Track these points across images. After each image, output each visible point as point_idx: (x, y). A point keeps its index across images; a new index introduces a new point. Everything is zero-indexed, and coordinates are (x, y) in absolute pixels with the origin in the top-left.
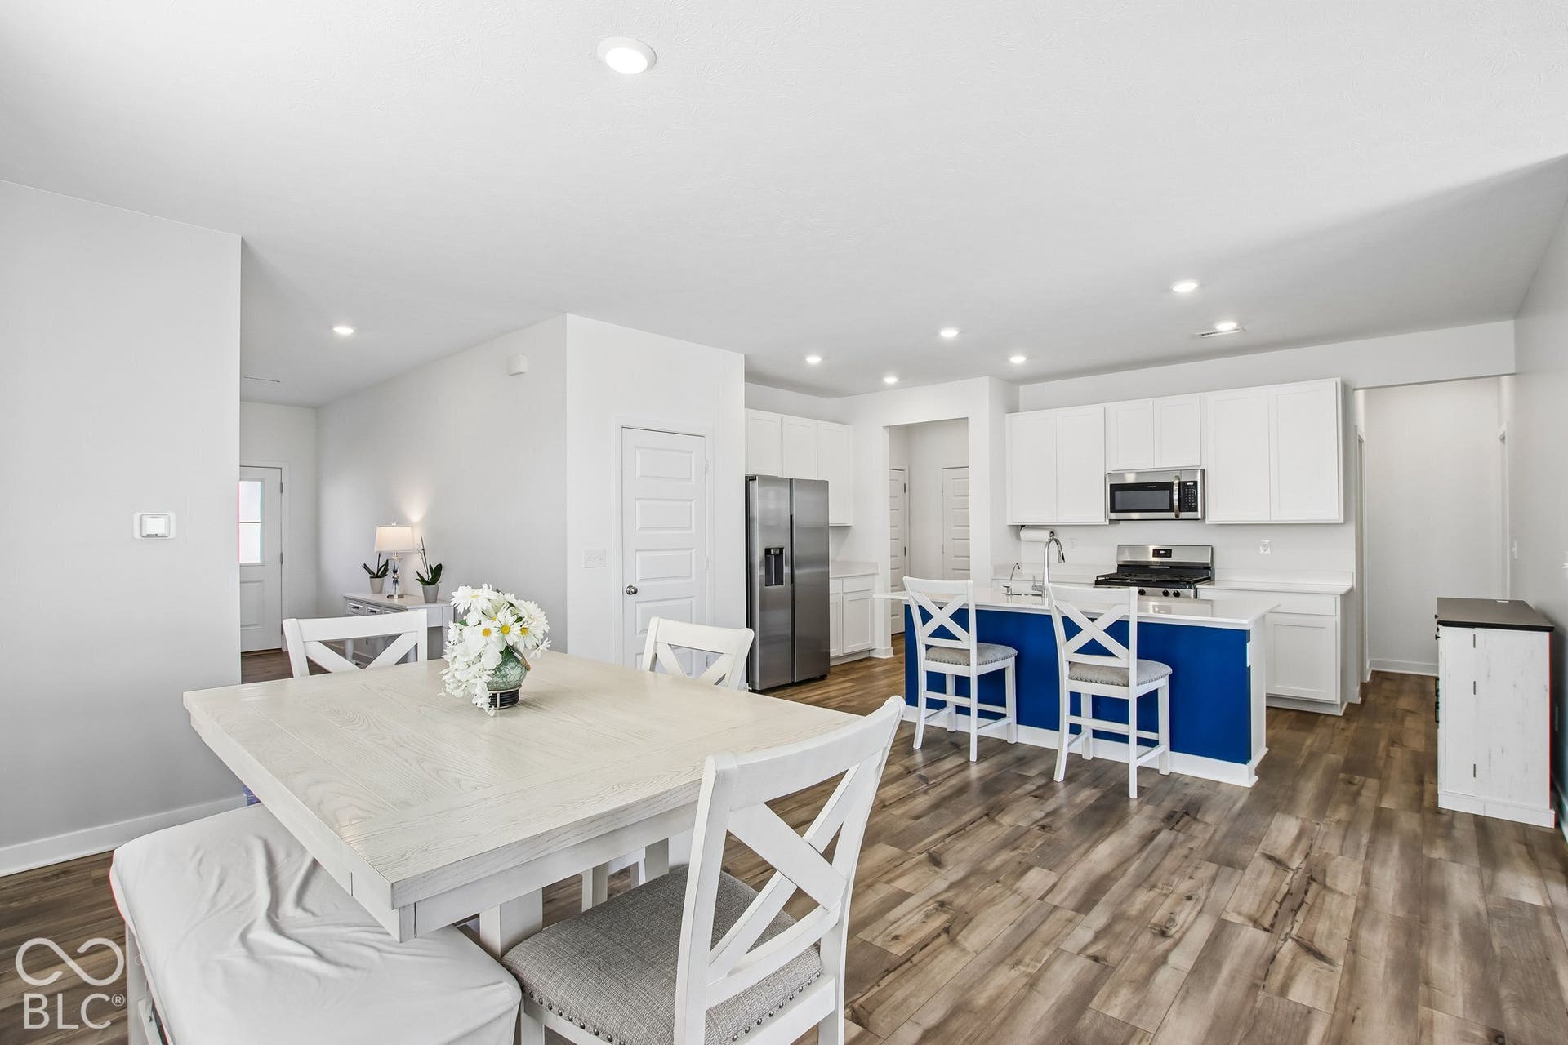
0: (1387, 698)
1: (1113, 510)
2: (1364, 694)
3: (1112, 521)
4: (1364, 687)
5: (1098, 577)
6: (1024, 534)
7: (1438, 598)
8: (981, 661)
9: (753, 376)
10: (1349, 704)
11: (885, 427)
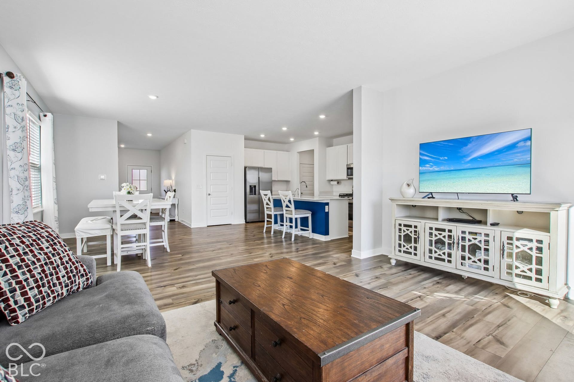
1: (348, 175)
3: (348, 178)
5: (340, 194)
6: (332, 183)
9: (246, 139)
11: (298, 152)
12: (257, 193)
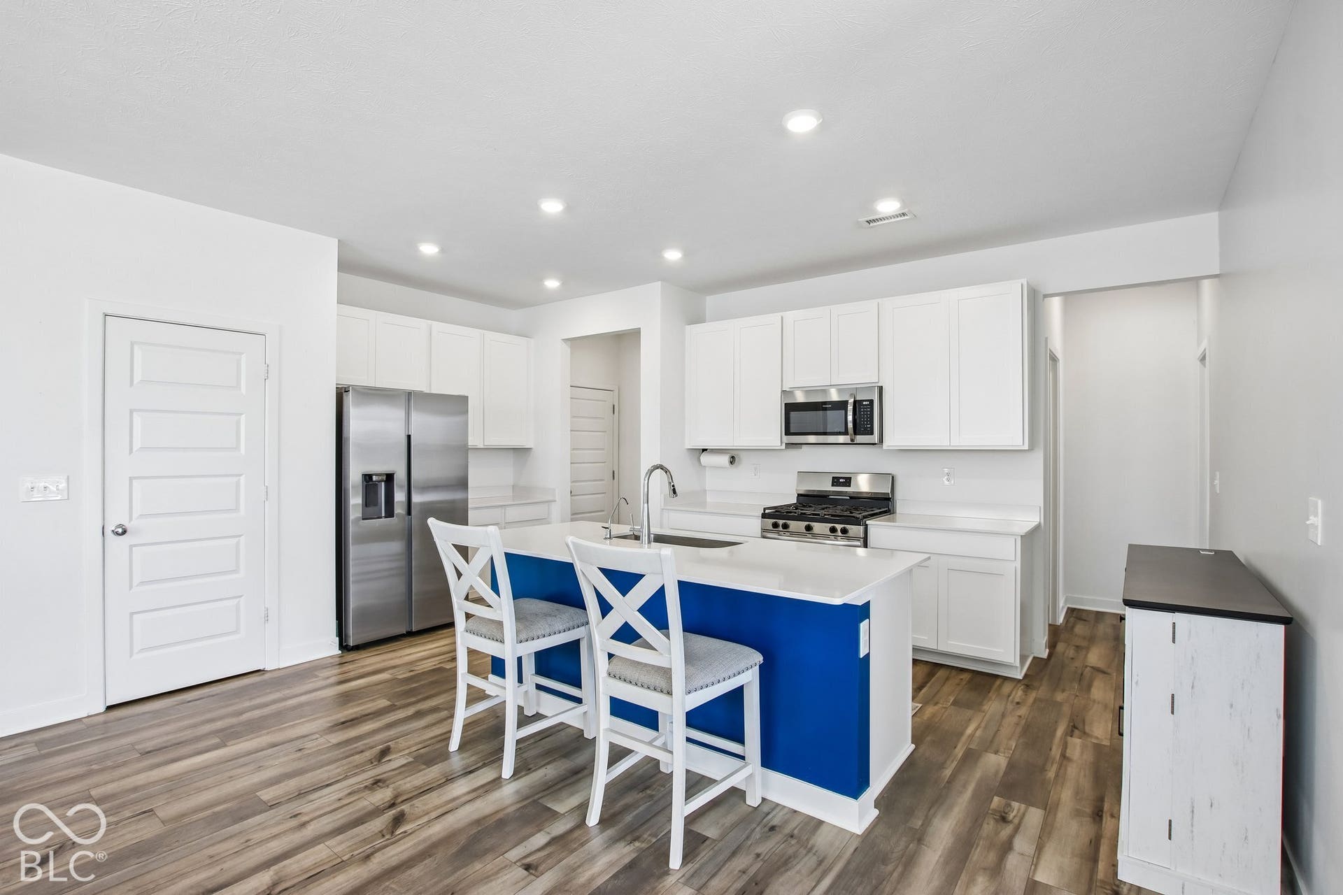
0: (1078, 647)
1: (788, 433)
2: (1052, 645)
3: (789, 445)
4: (1055, 633)
5: (765, 509)
6: (705, 458)
7: (1130, 546)
8: (523, 636)
9: (345, 266)
10: (1034, 658)
11: (564, 340)
12: (399, 510)
